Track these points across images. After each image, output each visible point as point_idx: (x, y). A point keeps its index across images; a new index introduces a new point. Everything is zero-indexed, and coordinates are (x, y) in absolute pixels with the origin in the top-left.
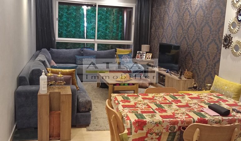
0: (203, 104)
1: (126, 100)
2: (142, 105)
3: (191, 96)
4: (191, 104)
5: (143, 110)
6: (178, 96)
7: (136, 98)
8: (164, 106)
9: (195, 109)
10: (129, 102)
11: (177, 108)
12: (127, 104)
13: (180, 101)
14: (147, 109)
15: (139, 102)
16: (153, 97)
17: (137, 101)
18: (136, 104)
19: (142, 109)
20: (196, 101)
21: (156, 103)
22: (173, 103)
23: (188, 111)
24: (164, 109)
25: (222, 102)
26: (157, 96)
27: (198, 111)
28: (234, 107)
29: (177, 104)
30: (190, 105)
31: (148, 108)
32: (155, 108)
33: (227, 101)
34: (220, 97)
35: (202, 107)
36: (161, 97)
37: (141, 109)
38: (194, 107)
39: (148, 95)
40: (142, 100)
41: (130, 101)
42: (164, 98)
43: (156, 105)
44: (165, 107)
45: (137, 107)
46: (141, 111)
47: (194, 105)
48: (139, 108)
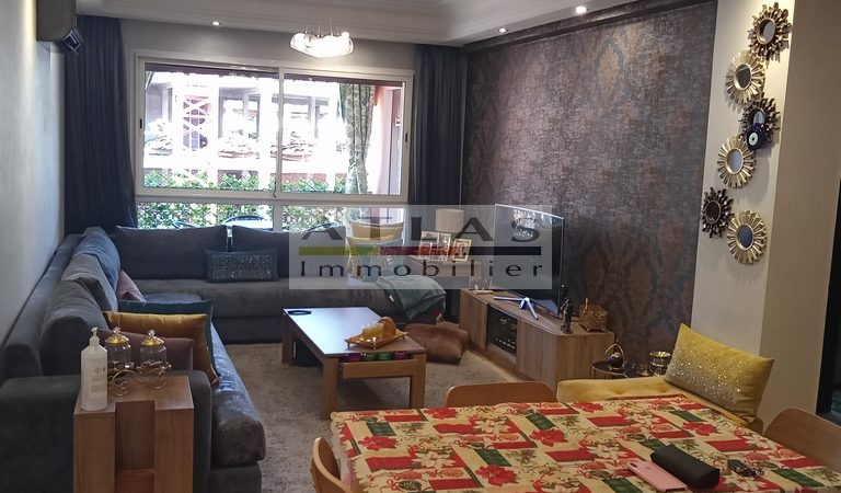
0: (634, 446)
1: (381, 436)
2: (436, 455)
3: (597, 413)
4: (596, 445)
5: (438, 478)
6: (556, 416)
7: (413, 428)
8: (507, 458)
9: (607, 465)
10: (392, 444)
11: (551, 465)
12: (384, 453)
13: (560, 437)
14: (450, 471)
15: (426, 446)
16: (473, 420)
17: (418, 439)
18: (413, 451)
19: (433, 471)
20: (614, 434)
21: (482, 445)
22: (538, 442)
23: (585, 475)
24: (506, 468)
25: (697, 436)
26: (485, 415)
27: (618, 472)
28: (735, 455)
29: (552, 445)
30: (593, 450)
31: (455, 465)
32: (478, 468)
33: (714, 430)
34: (693, 412)
35: (632, 455)
36: (499, 419)
37: (431, 474)
38: (607, 455)
39: (453, 414)
40: (435, 433)
41: (394, 441)
42: (508, 422)
43: (480, 453)
44: (511, 460)
45: (419, 466)
46: (432, 479)
47: (606, 449)
48: (425, 467)
